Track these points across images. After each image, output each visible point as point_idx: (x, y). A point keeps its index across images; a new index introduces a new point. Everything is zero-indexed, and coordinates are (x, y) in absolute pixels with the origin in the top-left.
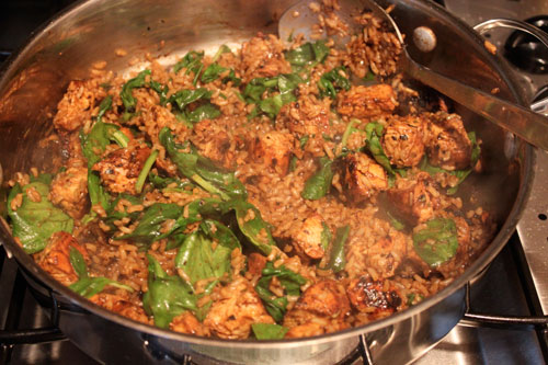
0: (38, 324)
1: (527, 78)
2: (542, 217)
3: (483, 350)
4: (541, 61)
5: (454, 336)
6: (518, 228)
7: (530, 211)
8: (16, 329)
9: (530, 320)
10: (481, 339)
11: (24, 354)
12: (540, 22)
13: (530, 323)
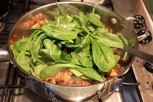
0: (18, 84)
3: (124, 92)
5: (117, 90)
6: (132, 65)
8: (14, 85)
9: (134, 84)
10: (123, 90)
11: (15, 92)
12: (137, 17)
13: (134, 85)
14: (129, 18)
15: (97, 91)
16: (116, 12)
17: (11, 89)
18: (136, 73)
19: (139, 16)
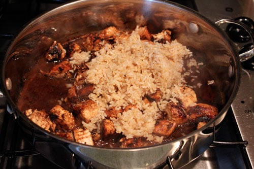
0: (22, 148)
1: (236, 45)
2: (243, 102)
4: (242, 36)
5: (206, 155)
6: (232, 106)
7: (237, 99)
8: (15, 149)
11: (16, 164)
12: (241, 20)
13: (237, 144)
14: (222, 21)
15: (167, 158)
16: (200, 13)
17: (9, 158)
18: (239, 124)
19: (243, 18)
